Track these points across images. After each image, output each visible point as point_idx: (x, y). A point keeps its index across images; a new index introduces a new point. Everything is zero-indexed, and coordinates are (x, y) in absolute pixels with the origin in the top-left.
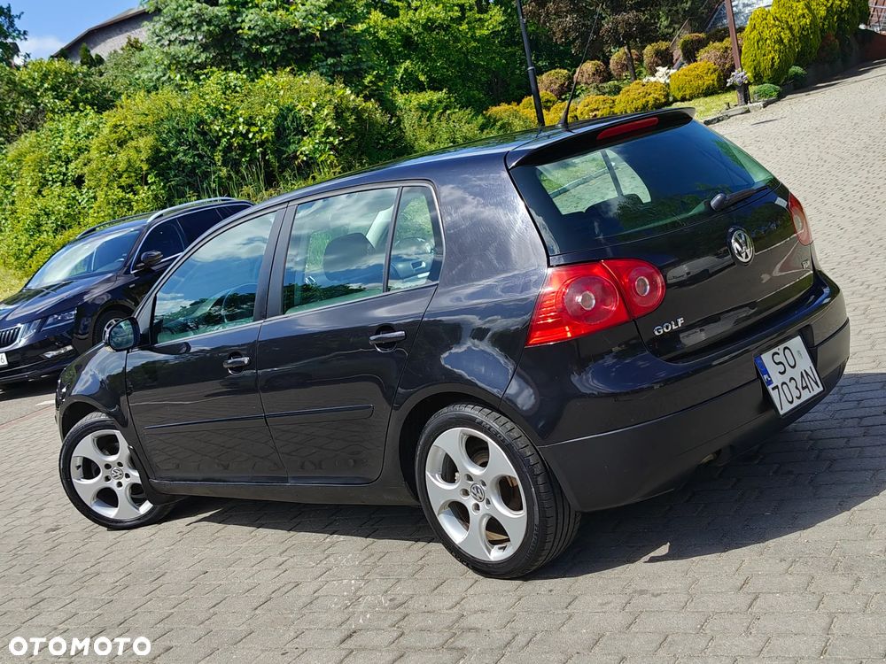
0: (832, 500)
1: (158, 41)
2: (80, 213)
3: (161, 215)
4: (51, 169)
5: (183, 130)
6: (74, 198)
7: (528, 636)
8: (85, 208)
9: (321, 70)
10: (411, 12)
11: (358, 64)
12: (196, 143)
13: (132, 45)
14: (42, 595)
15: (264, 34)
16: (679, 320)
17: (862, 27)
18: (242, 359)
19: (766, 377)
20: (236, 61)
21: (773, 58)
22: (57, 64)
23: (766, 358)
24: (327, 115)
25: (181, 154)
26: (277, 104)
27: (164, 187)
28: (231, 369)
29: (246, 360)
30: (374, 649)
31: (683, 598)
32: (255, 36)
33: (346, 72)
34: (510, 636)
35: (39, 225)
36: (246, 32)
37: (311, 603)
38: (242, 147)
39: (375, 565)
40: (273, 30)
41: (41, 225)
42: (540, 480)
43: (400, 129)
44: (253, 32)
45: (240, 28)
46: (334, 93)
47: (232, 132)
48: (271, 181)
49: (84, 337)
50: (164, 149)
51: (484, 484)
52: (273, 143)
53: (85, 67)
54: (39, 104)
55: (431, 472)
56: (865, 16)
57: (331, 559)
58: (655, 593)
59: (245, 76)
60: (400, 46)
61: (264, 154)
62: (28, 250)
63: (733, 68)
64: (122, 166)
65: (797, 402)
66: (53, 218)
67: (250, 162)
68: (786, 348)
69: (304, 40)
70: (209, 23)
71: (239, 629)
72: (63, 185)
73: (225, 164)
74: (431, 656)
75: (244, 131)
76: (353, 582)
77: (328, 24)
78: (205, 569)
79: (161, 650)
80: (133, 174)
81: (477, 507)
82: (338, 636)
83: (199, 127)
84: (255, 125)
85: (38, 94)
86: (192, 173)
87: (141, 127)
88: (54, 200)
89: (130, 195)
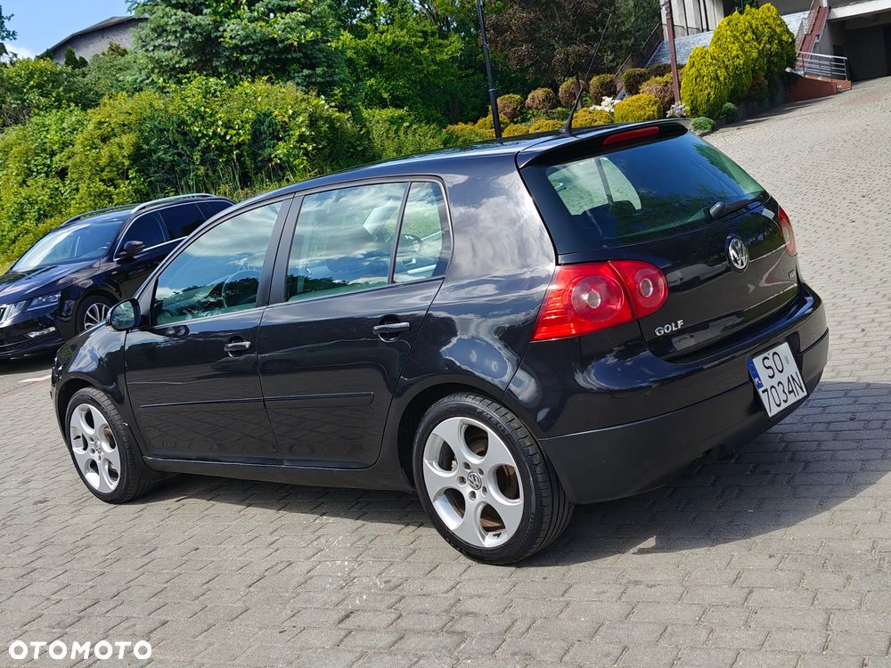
0: (811, 500)
1: (144, 46)
2: (62, 203)
3: (144, 208)
4: (36, 160)
5: (165, 130)
6: (57, 189)
7: (528, 621)
8: (67, 198)
9: (297, 80)
10: (377, 35)
11: (331, 76)
12: (176, 142)
13: (113, 50)
14: (34, 565)
15: (244, 43)
16: (679, 322)
17: (788, 70)
18: (243, 343)
19: (756, 380)
20: (217, 67)
21: (709, 94)
22: (42, 63)
23: (757, 361)
24: (302, 122)
25: (161, 153)
26: (255, 110)
27: (144, 181)
28: (231, 352)
29: (247, 344)
30: (373, 630)
31: (678, 590)
32: (236, 44)
33: (320, 84)
34: (509, 622)
35: (23, 213)
36: (228, 41)
37: (305, 582)
38: (218, 148)
39: (367, 548)
40: (253, 39)
41: (25, 213)
42: (538, 470)
43: (369, 139)
44: (234, 41)
45: (222, 36)
46: (309, 103)
47: (211, 134)
48: (246, 181)
49: (68, 319)
50: (145, 147)
51: (481, 472)
52: (250, 146)
53: (70, 68)
54: (25, 100)
55: (429, 459)
56: (792, 61)
57: (323, 540)
58: (650, 584)
59: (225, 82)
60: (366, 66)
61: (240, 156)
62: (12, 235)
63: (672, 101)
64: (103, 161)
65: (784, 406)
66: (36, 207)
67: (227, 163)
68: (775, 353)
69: (282, 51)
70: (192, 31)
71: (235, 605)
72: (47, 176)
73: (202, 163)
74: (431, 639)
75: (222, 134)
76: (346, 563)
77: (305, 37)
78: (197, 546)
79: (157, 624)
80: (115, 169)
81: (473, 495)
82: (336, 616)
83: (180, 127)
84: (232, 128)
85: (25, 90)
86: (172, 170)
87: (124, 125)
88: (38, 190)
89: (111, 189)
